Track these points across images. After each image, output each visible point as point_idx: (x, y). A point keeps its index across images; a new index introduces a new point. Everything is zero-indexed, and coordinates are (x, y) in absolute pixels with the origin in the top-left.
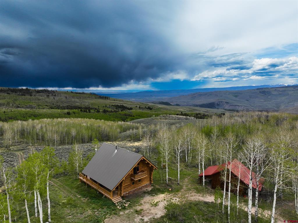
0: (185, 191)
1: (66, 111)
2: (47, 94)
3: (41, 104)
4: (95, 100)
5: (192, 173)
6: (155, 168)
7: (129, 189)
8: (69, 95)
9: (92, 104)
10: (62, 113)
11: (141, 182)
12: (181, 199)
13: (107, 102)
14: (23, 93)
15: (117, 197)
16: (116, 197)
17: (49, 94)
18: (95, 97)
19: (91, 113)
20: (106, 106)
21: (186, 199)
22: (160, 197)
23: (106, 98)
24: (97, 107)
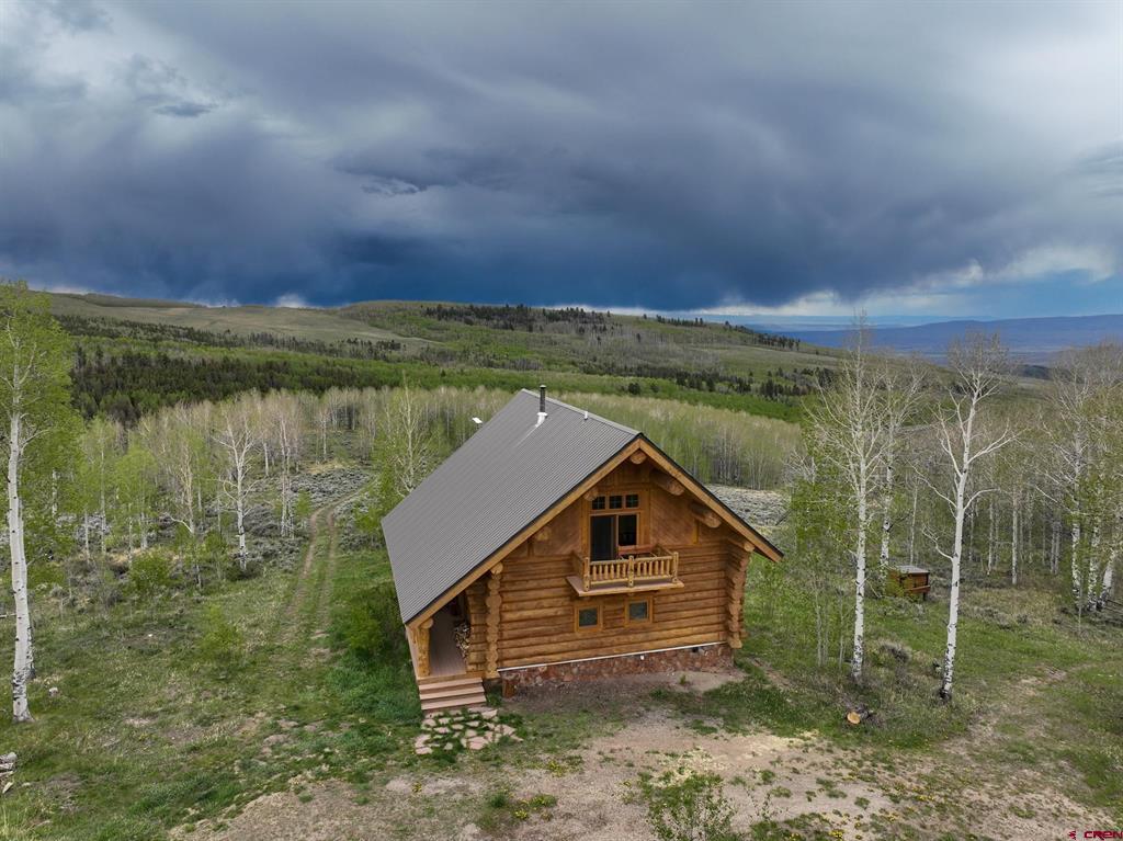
0: (977, 759)
1: (629, 380)
2: (580, 325)
3: (557, 358)
4: (739, 349)
5: (1093, 653)
6: (757, 550)
7: (553, 648)
8: (649, 328)
9: (727, 364)
10: (612, 385)
11: (647, 623)
12: (907, 813)
13: (787, 357)
14: (508, 323)
15: (463, 677)
16: (453, 678)
17: (583, 326)
18: (741, 338)
19: (714, 394)
20: (780, 373)
21: (959, 823)
22: (740, 752)
23: (782, 342)
24: (744, 376)
